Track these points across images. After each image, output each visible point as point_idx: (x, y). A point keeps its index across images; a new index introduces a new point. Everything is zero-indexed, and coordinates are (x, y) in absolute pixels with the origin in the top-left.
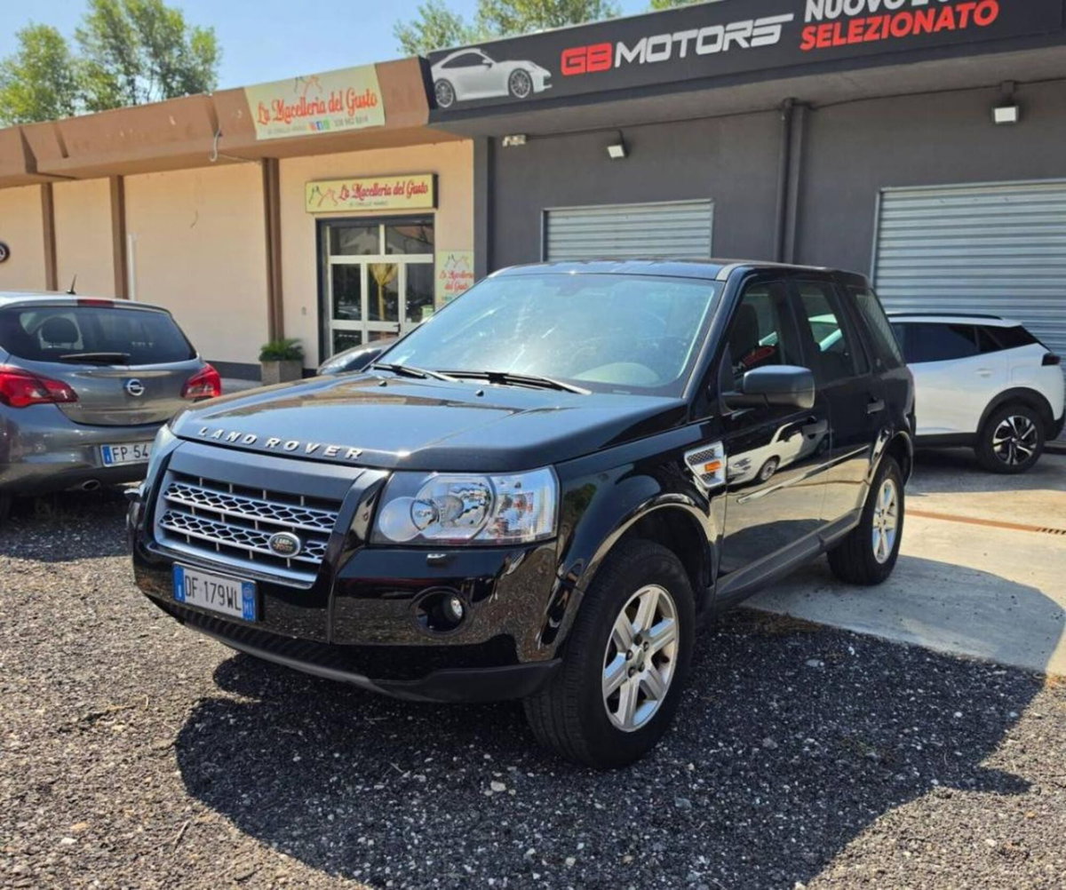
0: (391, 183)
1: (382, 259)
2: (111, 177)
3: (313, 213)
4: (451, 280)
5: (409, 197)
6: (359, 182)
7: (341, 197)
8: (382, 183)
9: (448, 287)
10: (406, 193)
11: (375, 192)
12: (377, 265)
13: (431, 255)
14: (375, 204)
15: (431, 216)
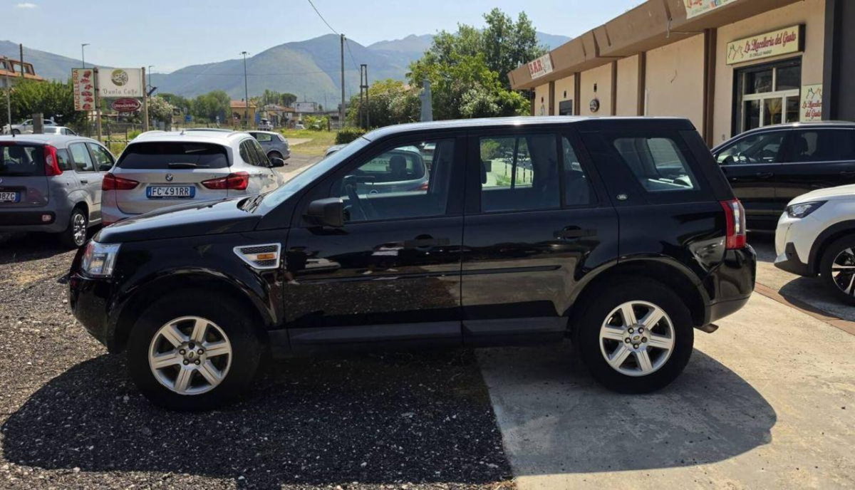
0: (773, 35)
1: (773, 94)
2: (639, 54)
3: (732, 64)
4: (809, 109)
5: (784, 45)
6: (755, 38)
7: (745, 51)
8: (769, 36)
9: (808, 115)
10: (782, 43)
11: (765, 44)
12: (770, 100)
13: (798, 90)
14: (765, 53)
15: (799, 58)
